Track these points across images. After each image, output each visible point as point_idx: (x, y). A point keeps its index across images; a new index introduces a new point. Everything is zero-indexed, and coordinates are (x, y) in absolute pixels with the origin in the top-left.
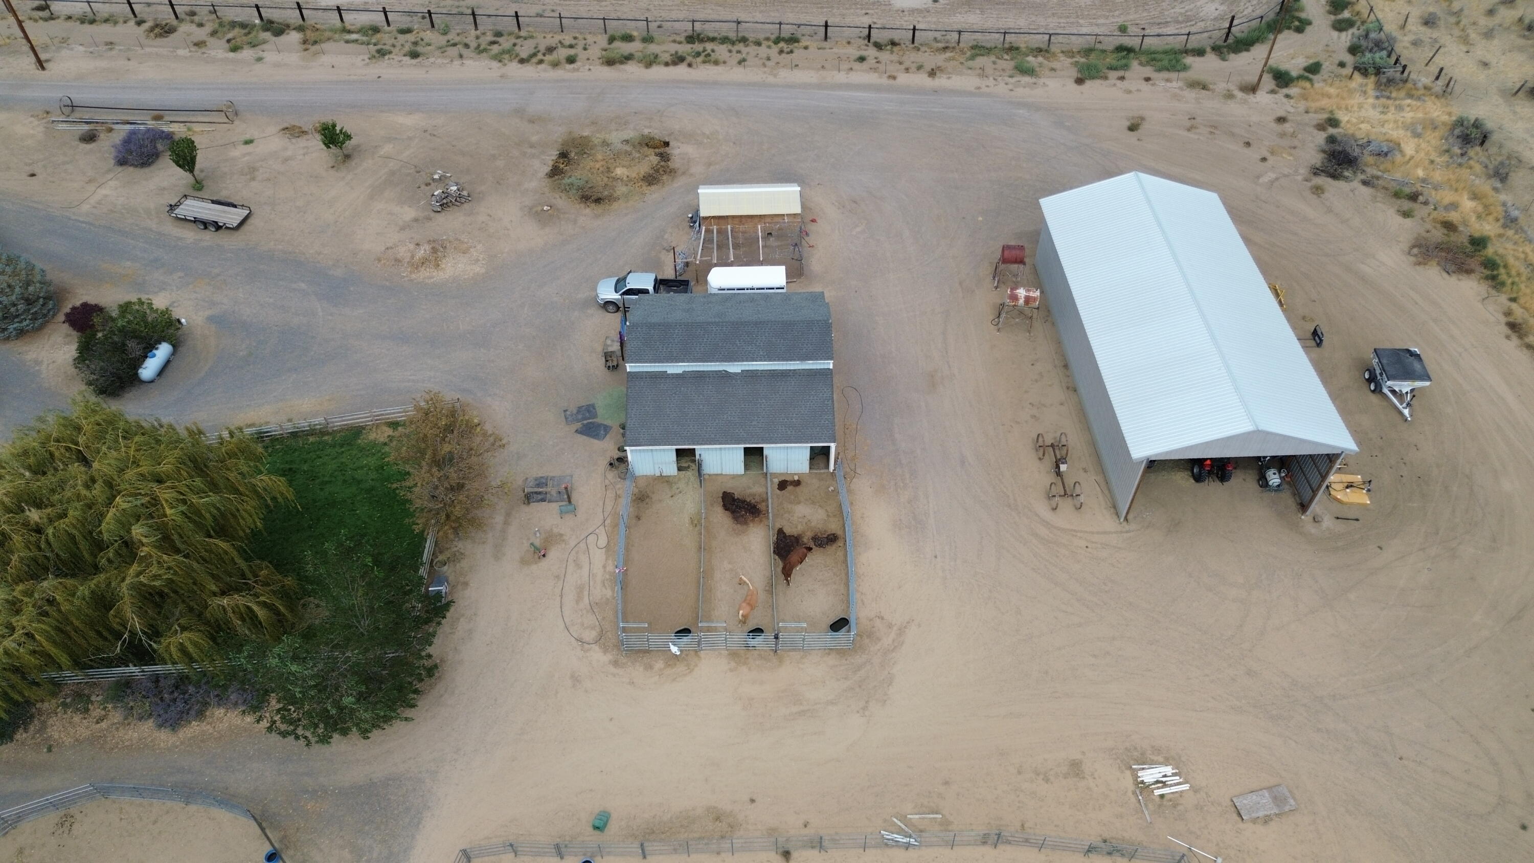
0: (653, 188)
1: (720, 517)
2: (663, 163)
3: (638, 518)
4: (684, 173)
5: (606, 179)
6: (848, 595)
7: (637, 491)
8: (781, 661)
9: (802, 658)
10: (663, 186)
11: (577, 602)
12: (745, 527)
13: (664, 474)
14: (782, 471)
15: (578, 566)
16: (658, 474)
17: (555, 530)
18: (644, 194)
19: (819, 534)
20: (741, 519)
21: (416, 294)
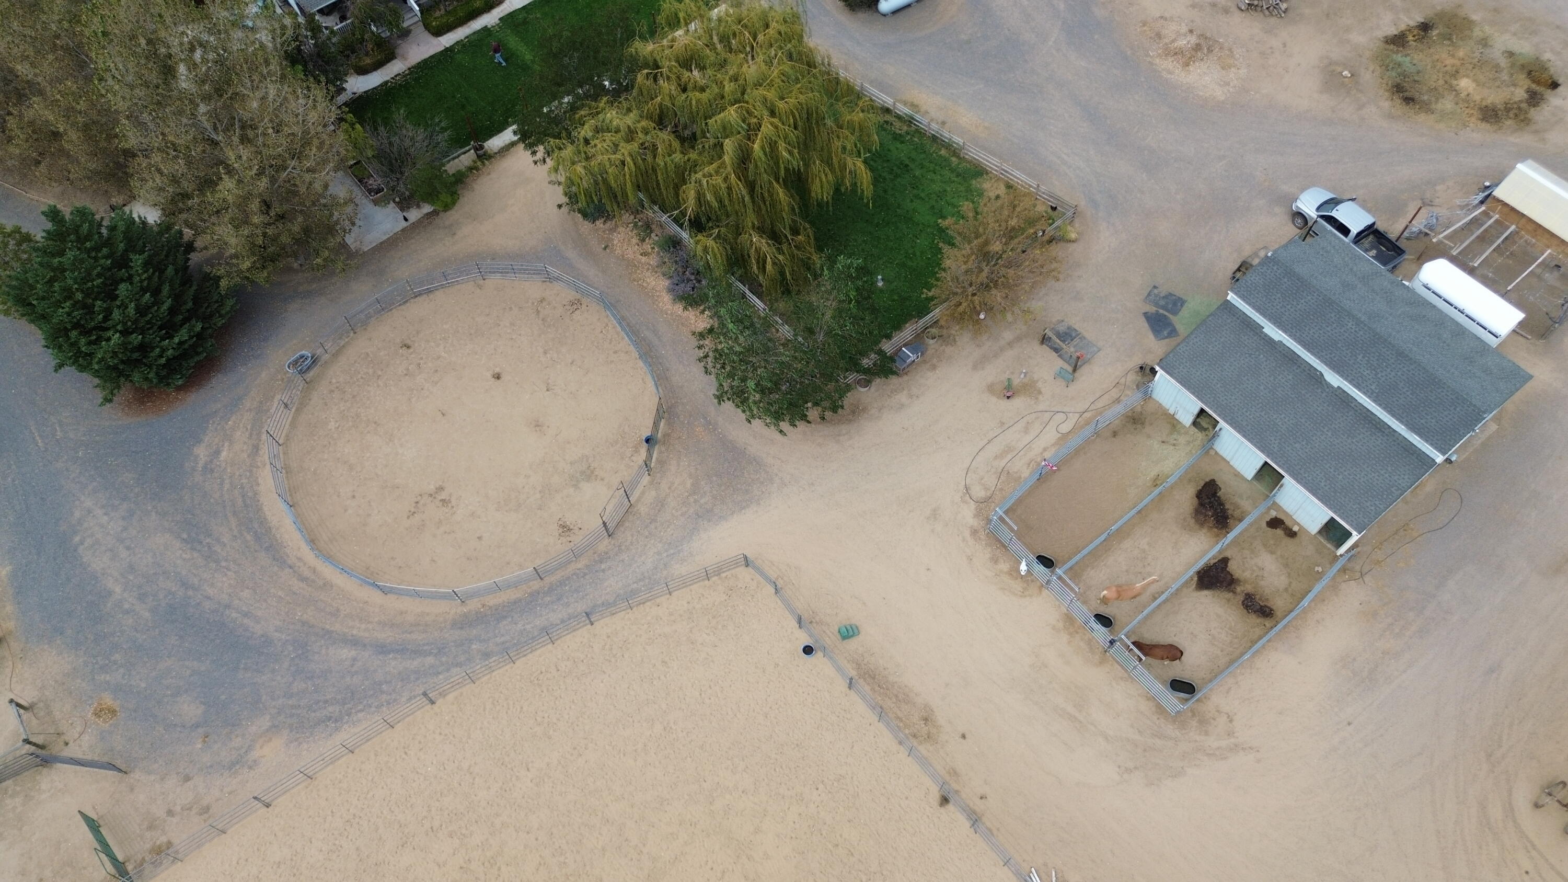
0: (1484, 126)
1: (1186, 499)
2: (1524, 105)
3: (1115, 434)
4: (1536, 132)
5: (1441, 82)
6: (1223, 671)
7: (1139, 410)
8: (1102, 662)
9: (1121, 678)
10: (1495, 132)
11: (996, 457)
12: (1197, 527)
13: (1177, 417)
14: (1288, 510)
15: (1026, 430)
16: (1171, 412)
17: (1040, 385)
18: (1465, 126)
19: (1258, 597)
20: (1202, 517)
21: (1143, 79)
